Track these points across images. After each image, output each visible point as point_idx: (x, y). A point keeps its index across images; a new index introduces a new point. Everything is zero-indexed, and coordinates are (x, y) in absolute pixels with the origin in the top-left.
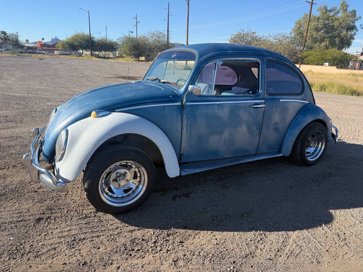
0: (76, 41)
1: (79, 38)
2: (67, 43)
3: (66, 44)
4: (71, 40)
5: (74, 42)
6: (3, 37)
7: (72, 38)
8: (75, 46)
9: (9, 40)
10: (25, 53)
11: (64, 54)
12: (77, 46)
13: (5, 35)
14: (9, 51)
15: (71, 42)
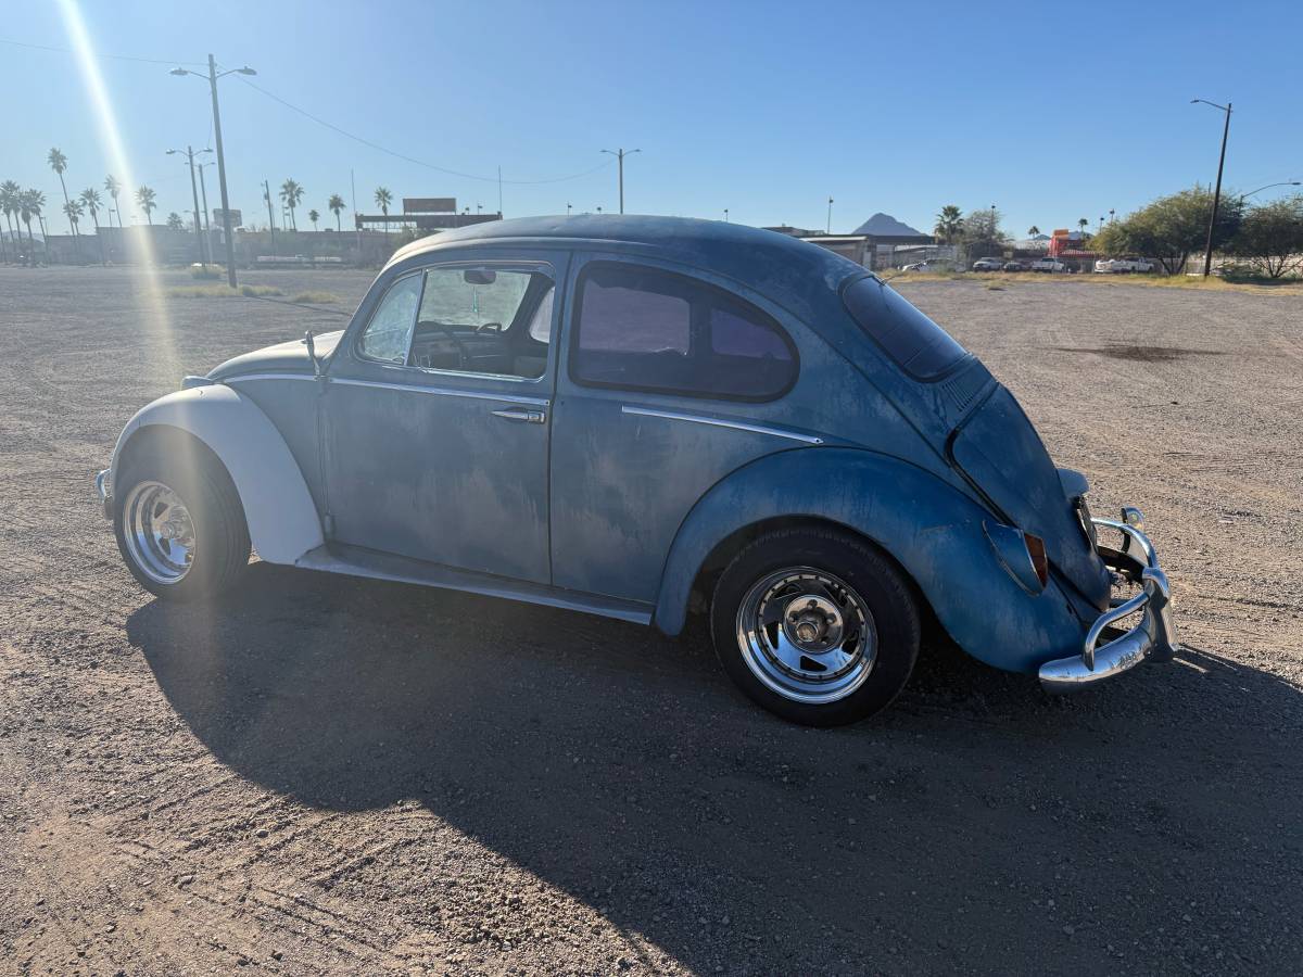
0: (1160, 220)
1: (1179, 207)
2: (1126, 232)
3: (1121, 234)
4: (1145, 220)
5: (1152, 227)
6: (945, 226)
7: (1153, 211)
8: (1156, 238)
9: (962, 231)
10: (997, 270)
11: (1124, 272)
12: (1162, 239)
13: (953, 219)
14: (936, 267)
15: (1142, 228)
